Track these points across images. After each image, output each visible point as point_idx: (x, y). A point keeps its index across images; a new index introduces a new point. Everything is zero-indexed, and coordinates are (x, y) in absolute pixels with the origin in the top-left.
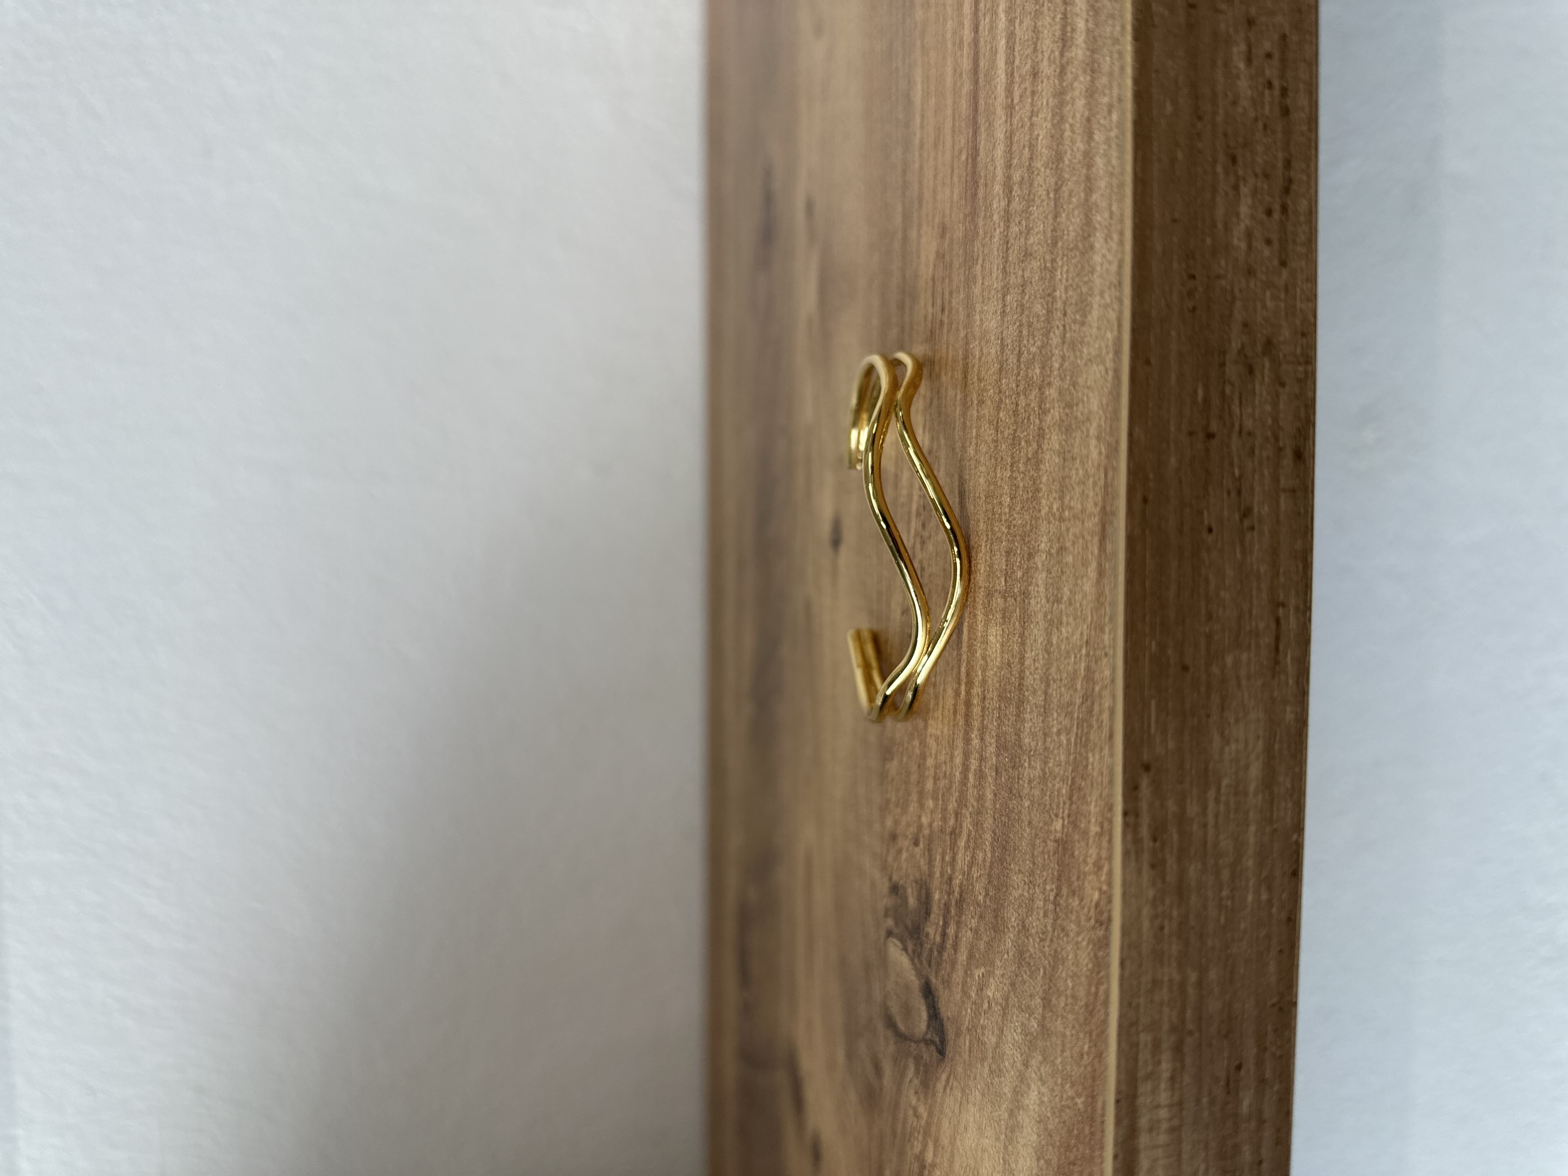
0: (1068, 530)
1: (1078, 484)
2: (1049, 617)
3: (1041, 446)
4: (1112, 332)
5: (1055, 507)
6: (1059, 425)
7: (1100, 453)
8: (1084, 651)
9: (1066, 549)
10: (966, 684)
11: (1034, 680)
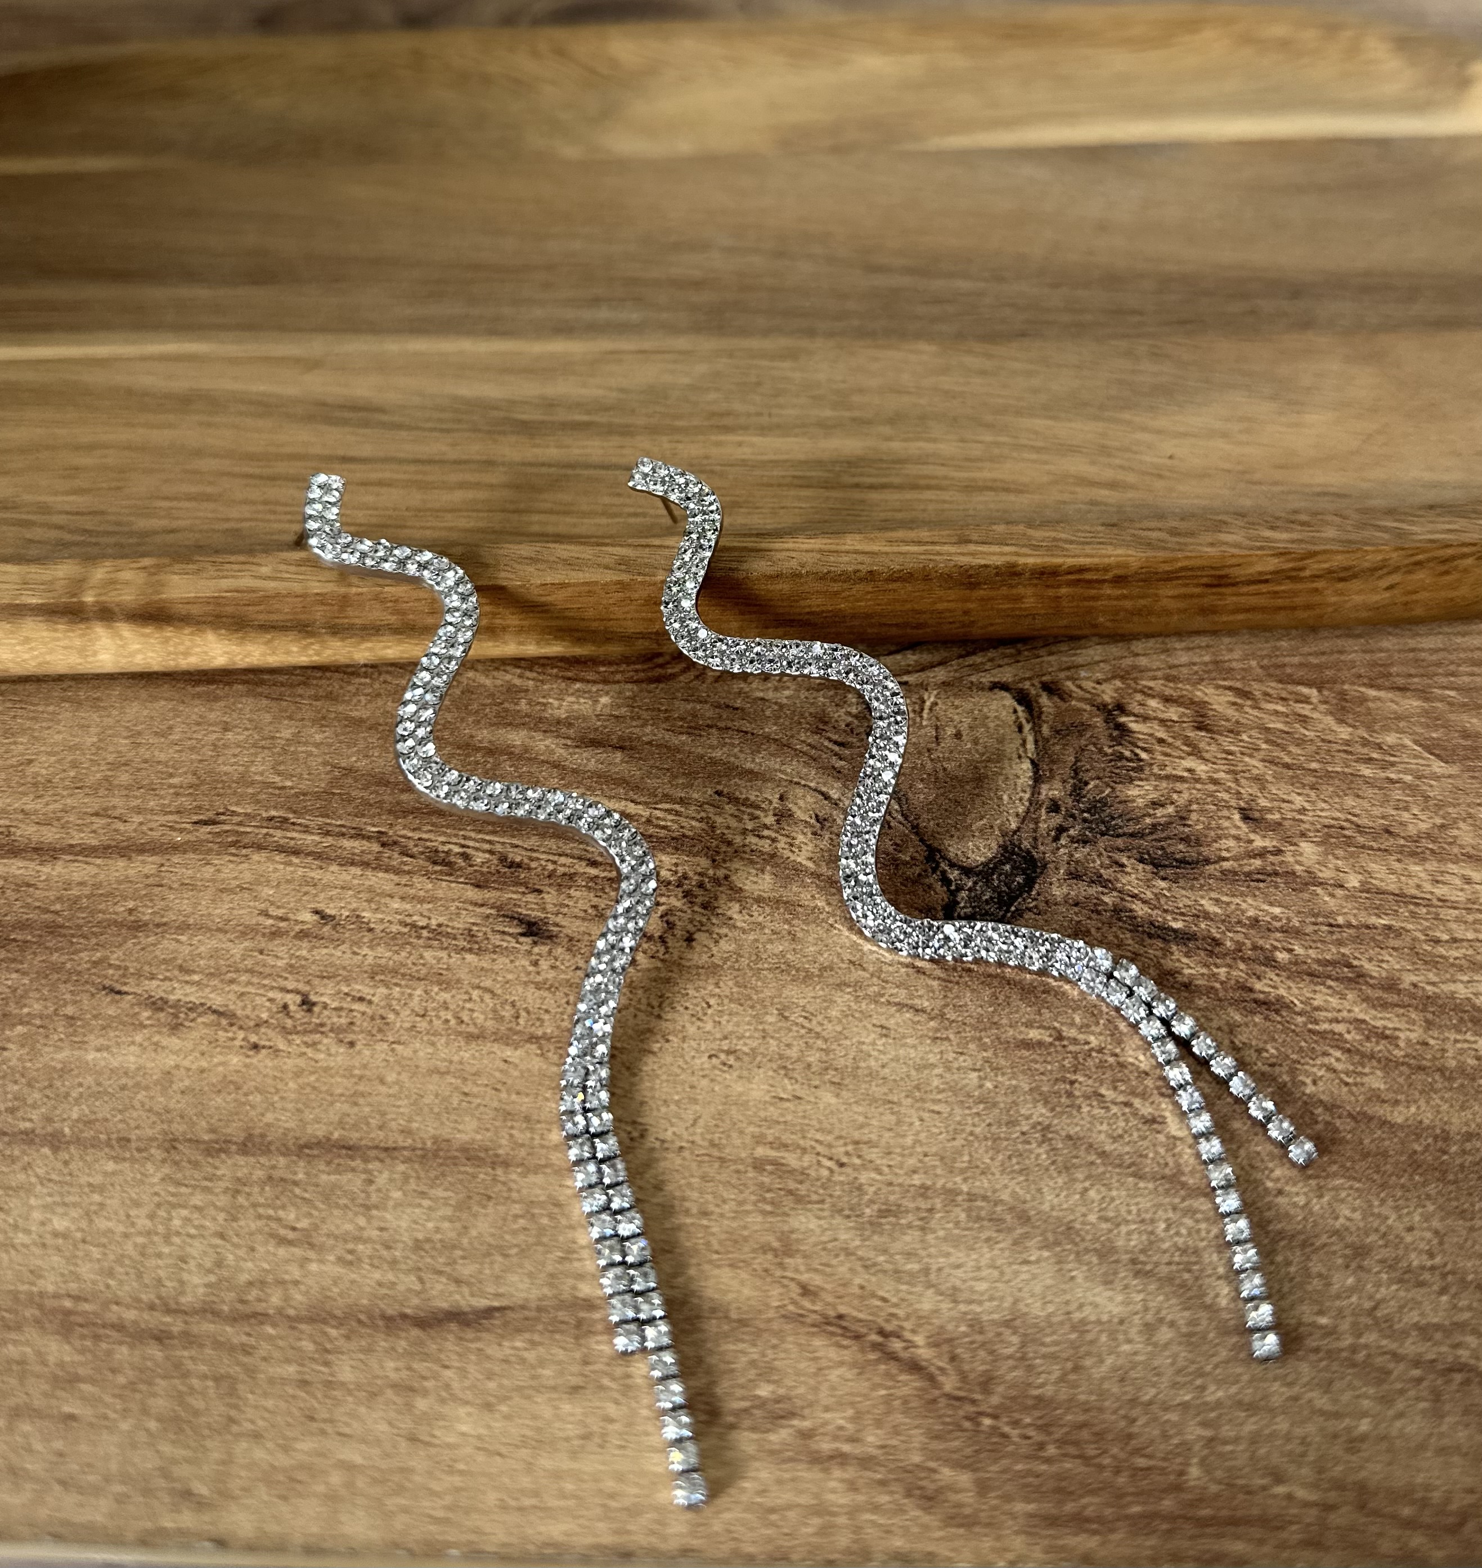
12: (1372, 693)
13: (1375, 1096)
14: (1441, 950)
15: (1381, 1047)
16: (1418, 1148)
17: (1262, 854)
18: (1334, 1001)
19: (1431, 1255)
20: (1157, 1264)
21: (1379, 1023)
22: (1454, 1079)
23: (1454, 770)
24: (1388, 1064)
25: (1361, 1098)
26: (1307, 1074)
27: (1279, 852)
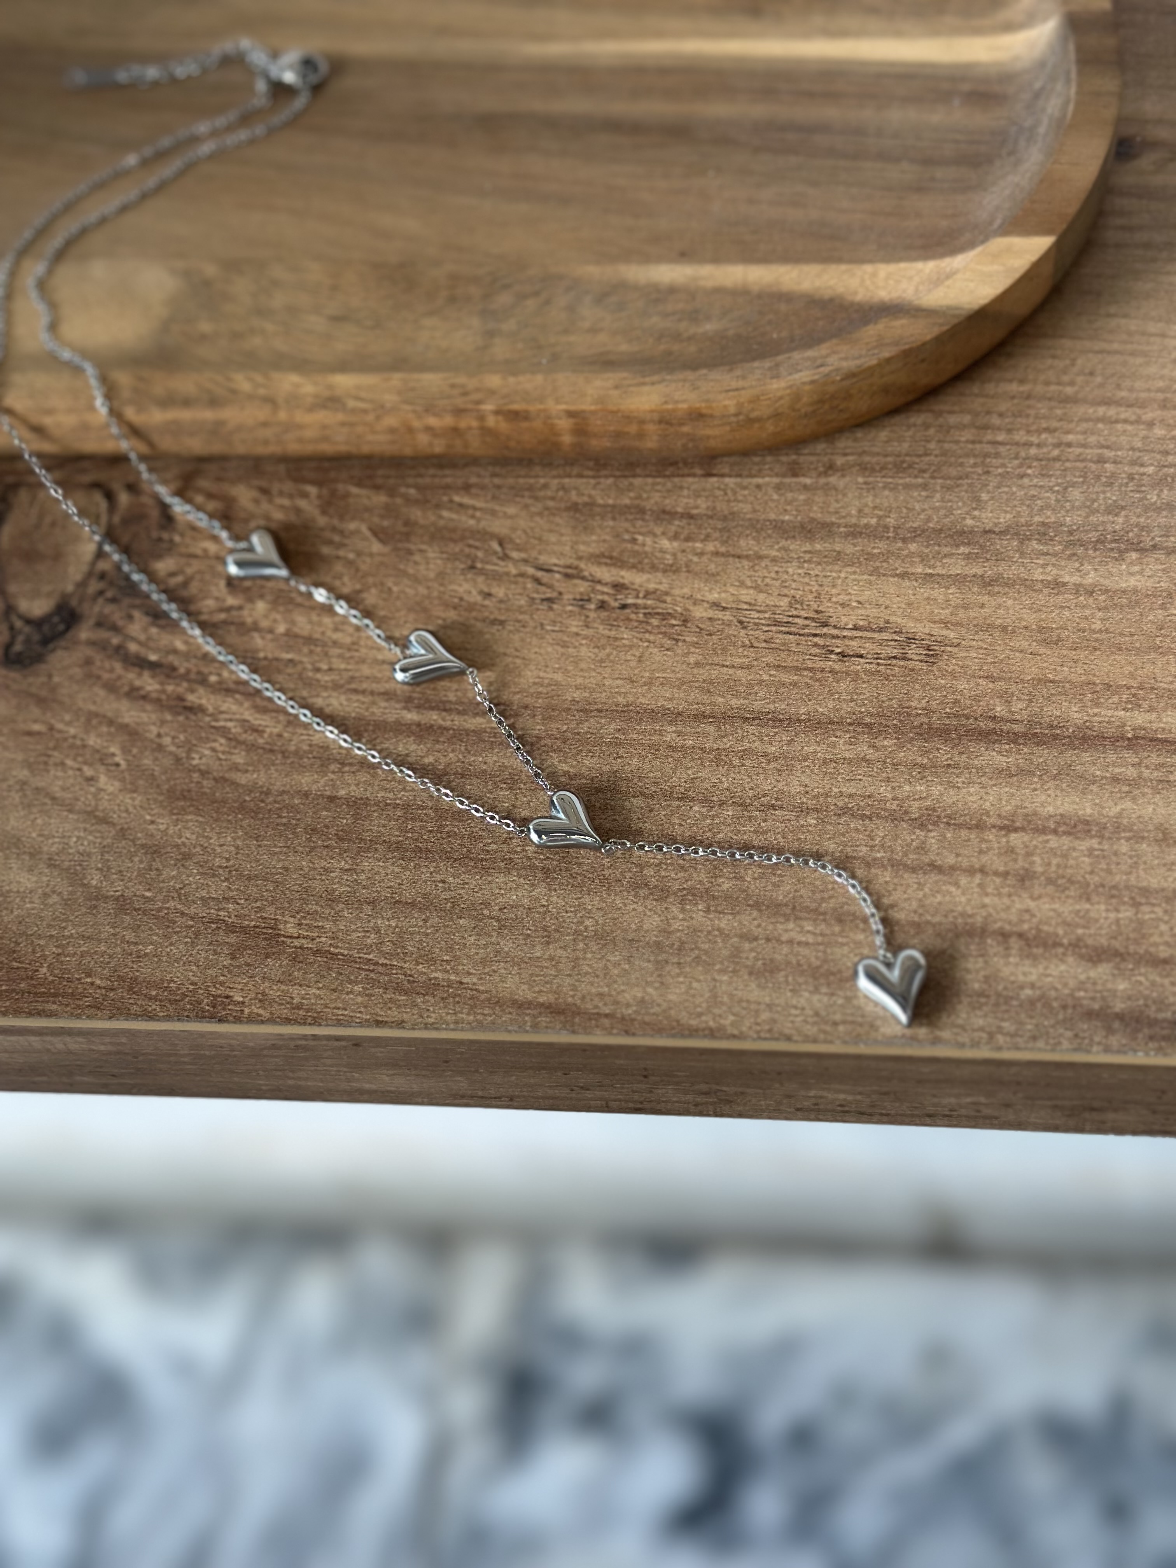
0: (564, 948)
1: (606, 966)
2: (486, 912)
3: (652, 894)
4: (733, 1024)
5: (588, 922)
6: (665, 931)
7: (628, 1005)
8: (453, 977)
9: (548, 943)
10: (419, 725)
11: (425, 882)
12: (354, 490)
13: (235, 768)
14: (319, 676)
15: (250, 737)
16: (247, 798)
17: (229, 609)
18: (234, 708)
19: (228, 860)
20: (63, 861)
21: (257, 722)
22: (288, 757)
23: (386, 549)
24: (251, 747)
25: (226, 768)
26: (197, 752)
27: (240, 608)
